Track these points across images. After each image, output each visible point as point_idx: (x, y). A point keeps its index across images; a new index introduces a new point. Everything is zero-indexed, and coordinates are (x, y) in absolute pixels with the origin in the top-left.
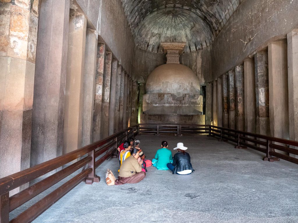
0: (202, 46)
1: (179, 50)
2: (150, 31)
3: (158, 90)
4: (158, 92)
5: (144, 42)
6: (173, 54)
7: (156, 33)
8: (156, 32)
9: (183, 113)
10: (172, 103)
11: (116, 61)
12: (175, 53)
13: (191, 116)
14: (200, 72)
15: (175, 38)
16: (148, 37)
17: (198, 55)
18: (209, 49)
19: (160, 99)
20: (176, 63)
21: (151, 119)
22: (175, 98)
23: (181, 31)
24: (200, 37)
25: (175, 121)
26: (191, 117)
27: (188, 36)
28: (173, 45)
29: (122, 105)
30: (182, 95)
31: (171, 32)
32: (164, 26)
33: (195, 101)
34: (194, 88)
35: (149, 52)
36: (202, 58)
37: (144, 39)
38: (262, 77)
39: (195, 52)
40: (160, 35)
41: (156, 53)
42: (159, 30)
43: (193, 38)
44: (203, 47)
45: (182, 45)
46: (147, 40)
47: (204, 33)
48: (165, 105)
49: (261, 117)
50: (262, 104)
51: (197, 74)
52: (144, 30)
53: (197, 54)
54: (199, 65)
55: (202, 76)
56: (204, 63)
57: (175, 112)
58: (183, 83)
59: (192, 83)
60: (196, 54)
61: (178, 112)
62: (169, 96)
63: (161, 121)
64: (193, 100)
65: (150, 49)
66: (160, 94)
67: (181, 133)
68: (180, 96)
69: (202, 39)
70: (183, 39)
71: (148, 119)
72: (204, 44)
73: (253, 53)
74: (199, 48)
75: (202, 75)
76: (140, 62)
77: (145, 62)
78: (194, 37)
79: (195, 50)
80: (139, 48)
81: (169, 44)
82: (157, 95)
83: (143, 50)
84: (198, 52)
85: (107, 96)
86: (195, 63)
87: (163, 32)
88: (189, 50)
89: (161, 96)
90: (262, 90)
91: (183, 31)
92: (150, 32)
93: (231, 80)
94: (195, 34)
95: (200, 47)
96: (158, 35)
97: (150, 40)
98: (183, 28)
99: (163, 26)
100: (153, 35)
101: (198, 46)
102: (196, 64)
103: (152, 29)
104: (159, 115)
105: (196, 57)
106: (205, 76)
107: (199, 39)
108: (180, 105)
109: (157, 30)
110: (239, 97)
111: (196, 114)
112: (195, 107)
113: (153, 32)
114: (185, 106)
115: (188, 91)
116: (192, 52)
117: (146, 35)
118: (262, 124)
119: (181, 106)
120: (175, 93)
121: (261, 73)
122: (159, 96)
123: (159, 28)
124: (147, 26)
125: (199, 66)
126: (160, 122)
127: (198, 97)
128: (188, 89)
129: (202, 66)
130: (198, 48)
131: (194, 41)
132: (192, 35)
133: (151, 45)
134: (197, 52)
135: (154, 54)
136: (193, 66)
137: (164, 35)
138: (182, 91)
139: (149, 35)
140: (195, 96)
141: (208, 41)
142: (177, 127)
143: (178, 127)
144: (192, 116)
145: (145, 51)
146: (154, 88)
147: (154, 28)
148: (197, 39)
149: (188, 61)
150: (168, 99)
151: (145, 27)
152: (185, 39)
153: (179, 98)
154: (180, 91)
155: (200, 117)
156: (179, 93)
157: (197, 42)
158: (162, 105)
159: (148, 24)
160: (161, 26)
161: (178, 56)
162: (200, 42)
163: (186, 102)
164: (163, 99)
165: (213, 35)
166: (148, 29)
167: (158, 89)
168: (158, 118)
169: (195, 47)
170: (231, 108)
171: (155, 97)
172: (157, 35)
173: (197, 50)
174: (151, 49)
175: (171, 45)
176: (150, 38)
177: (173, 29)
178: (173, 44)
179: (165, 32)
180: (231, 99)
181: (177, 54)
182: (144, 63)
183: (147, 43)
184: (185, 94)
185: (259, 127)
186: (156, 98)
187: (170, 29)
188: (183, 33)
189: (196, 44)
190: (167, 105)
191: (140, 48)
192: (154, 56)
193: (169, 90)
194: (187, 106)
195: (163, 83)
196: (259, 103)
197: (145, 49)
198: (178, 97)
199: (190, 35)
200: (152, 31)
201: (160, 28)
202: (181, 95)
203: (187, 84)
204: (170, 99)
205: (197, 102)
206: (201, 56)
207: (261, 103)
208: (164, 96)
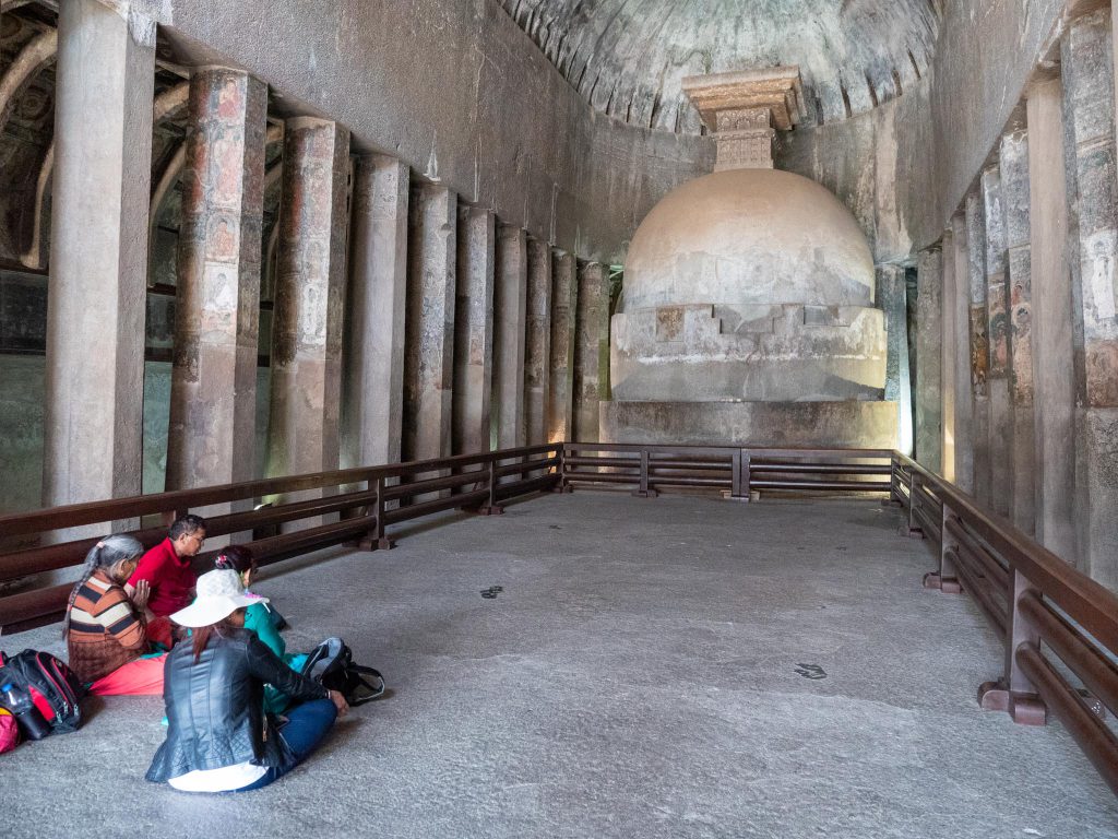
0: (898, 83)
1: (768, 105)
2: (660, 43)
3: (662, 292)
4: (660, 299)
5: (636, 94)
6: (744, 128)
7: (690, 46)
8: (686, 42)
9: (768, 394)
10: (718, 348)
11: (392, 162)
12: (754, 124)
13: (809, 409)
14: (892, 205)
15: (775, 62)
16: (652, 71)
17: (883, 126)
18: (925, 91)
19: (665, 332)
20: (756, 166)
21: (627, 424)
22: (734, 327)
23: (800, 28)
24: (888, 39)
25: (730, 431)
26: (811, 411)
27: (835, 44)
28: (735, 85)
29: (479, 363)
30: (769, 308)
31: (755, 37)
32: (719, 10)
33: (830, 335)
34: (833, 278)
35: (663, 135)
36: (900, 136)
37: (633, 79)
38: (1098, 164)
39: (871, 113)
40: (706, 56)
41: (697, 138)
42: (700, 32)
43: (856, 51)
44: (904, 84)
45: (779, 80)
46: (651, 82)
47: (901, 14)
48: (687, 358)
49: (1098, 405)
50: (1100, 332)
51: (881, 213)
52: (627, 41)
53: (879, 121)
54: (887, 172)
55: (899, 219)
56: (909, 161)
57: (733, 390)
58: (772, 252)
59: (818, 253)
60: (875, 122)
61: (745, 387)
62: (704, 317)
63: (666, 428)
64: (822, 333)
65: (668, 121)
66: (666, 310)
67: (753, 488)
68: (759, 316)
69: (894, 46)
70: (810, 59)
71: (619, 421)
72: (907, 69)
73: (1051, 33)
74: (885, 91)
75: (898, 215)
76: (619, 180)
77: (645, 179)
78: (859, 45)
79: (869, 103)
80: (611, 123)
81: (720, 83)
82: (654, 317)
83: (633, 130)
84: (881, 113)
85: (314, 317)
86: (871, 166)
87: (721, 40)
88: (844, 110)
89: (669, 317)
90: (1100, 244)
91: (810, 21)
92: (658, 50)
93: (993, 221)
94: (861, 27)
95: (891, 85)
96: (700, 57)
97: (662, 82)
98: (806, 11)
99: (715, 13)
100: (674, 60)
101: (882, 85)
102: (875, 169)
103: (664, 32)
104: (659, 403)
105: (874, 137)
106: (911, 221)
107: (881, 51)
108: (755, 357)
109: (690, 34)
110: (1015, 303)
111: (841, 398)
112: (834, 365)
113: (674, 46)
114: (779, 362)
115: (799, 288)
116: (859, 116)
117: (643, 63)
118: (1100, 450)
119: (759, 362)
120: (735, 301)
121: (1096, 139)
122: (662, 320)
123: (699, 23)
124: (639, 19)
125: (885, 177)
126: (663, 435)
127: (853, 317)
128: (800, 281)
129: (900, 174)
130: (880, 94)
131: (861, 61)
132: (849, 38)
133: (671, 102)
134: (876, 112)
135: (686, 142)
136: (863, 181)
137: (725, 53)
138: (766, 294)
139: (656, 60)
140: (834, 311)
141: (919, 54)
142: (730, 460)
143: (736, 460)
144: (816, 406)
145: (643, 130)
146: (646, 286)
147: (673, 26)
148: (872, 52)
149: (841, 161)
150: (701, 329)
151: (625, 24)
152: (821, 58)
153: (751, 324)
154: (758, 293)
155: (858, 410)
156: (753, 303)
157: (877, 66)
158: (673, 359)
159: (640, 10)
160: (708, 11)
161: (764, 136)
162: (891, 65)
163: (787, 343)
164: (678, 331)
165: (935, 12)
166: (644, 34)
167: (660, 286)
168: (657, 415)
169: (866, 92)
170: (995, 363)
171: (645, 326)
172: (697, 58)
173: (876, 104)
174: (670, 123)
175: (726, 86)
176: (661, 76)
177: (764, 23)
178: (738, 81)
179: (730, 41)
180: (991, 319)
181: (760, 125)
182: (639, 185)
183: (648, 95)
184: (783, 306)
185: (1085, 467)
186: (651, 328)
187: (748, 22)
188: (809, 30)
189: (873, 76)
190: (695, 358)
191: (616, 122)
192: (684, 153)
193: (704, 291)
194: (792, 361)
195: (681, 258)
196: (1083, 322)
197: (642, 126)
198: (750, 319)
199: (842, 35)
200: (666, 40)
201: (703, 25)
202: (764, 312)
203: (795, 260)
204: (710, 331)
205: (847, 339)
206: (893, 130)
207: (1098, 321)
208: (680, 317)
